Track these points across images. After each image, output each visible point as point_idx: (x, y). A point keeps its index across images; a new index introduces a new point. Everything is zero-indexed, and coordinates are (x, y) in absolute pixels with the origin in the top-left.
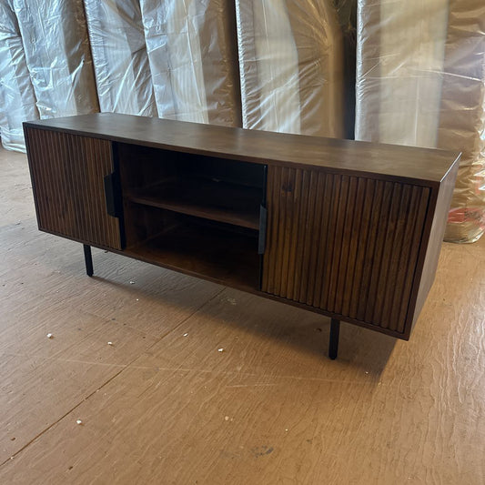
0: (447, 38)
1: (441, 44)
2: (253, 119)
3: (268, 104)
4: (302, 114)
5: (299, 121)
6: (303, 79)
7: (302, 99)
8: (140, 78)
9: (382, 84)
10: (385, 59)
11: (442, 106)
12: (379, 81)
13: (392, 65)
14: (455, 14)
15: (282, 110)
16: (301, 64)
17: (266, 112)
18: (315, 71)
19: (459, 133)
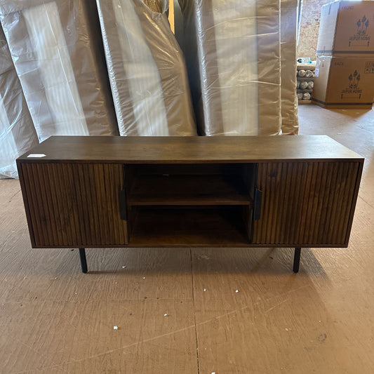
0: (258, 60)
1: (255, 64)
2: (129, 122)
3: (141, 110)
4: (168, 116)
5: (166, 120)
6: (166, 91)
7: (166, 105)
8: (7, 96)
9: (222, 91)
10: (222, 75)
11: (259, 102)
12: (219, 90)
13: (227, 79)
14: (261, 46)
15: (152, 113)
16: (163, 80)
17: (140, 116)
18: (173, 85)
19: (270, 117)
